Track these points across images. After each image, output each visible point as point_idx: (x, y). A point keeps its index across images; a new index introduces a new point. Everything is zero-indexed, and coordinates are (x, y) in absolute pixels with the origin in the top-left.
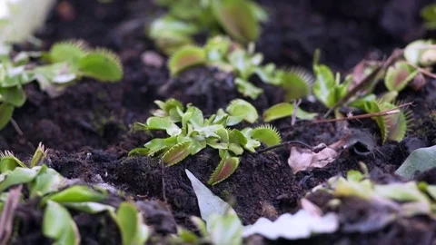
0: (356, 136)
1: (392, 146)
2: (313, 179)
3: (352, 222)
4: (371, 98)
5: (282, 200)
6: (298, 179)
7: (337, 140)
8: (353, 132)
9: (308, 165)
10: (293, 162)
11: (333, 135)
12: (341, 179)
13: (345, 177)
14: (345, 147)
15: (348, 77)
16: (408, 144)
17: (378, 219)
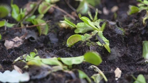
0: (30, 34)
1: (44, 37)
2: (15, 52)
3: (34, 75)
4: (34, 17)
5: (4, 61)
6: (9, 52)
7: (22, 35)
8: (28, 32)
9: (12, 46)
10: (7, 45)
11: (20, 33)
12: (28, 56)
13: (30, 55)
14: (26, 38)
15: (25, 9)
16: (50, 36)
17: (44, 73)
